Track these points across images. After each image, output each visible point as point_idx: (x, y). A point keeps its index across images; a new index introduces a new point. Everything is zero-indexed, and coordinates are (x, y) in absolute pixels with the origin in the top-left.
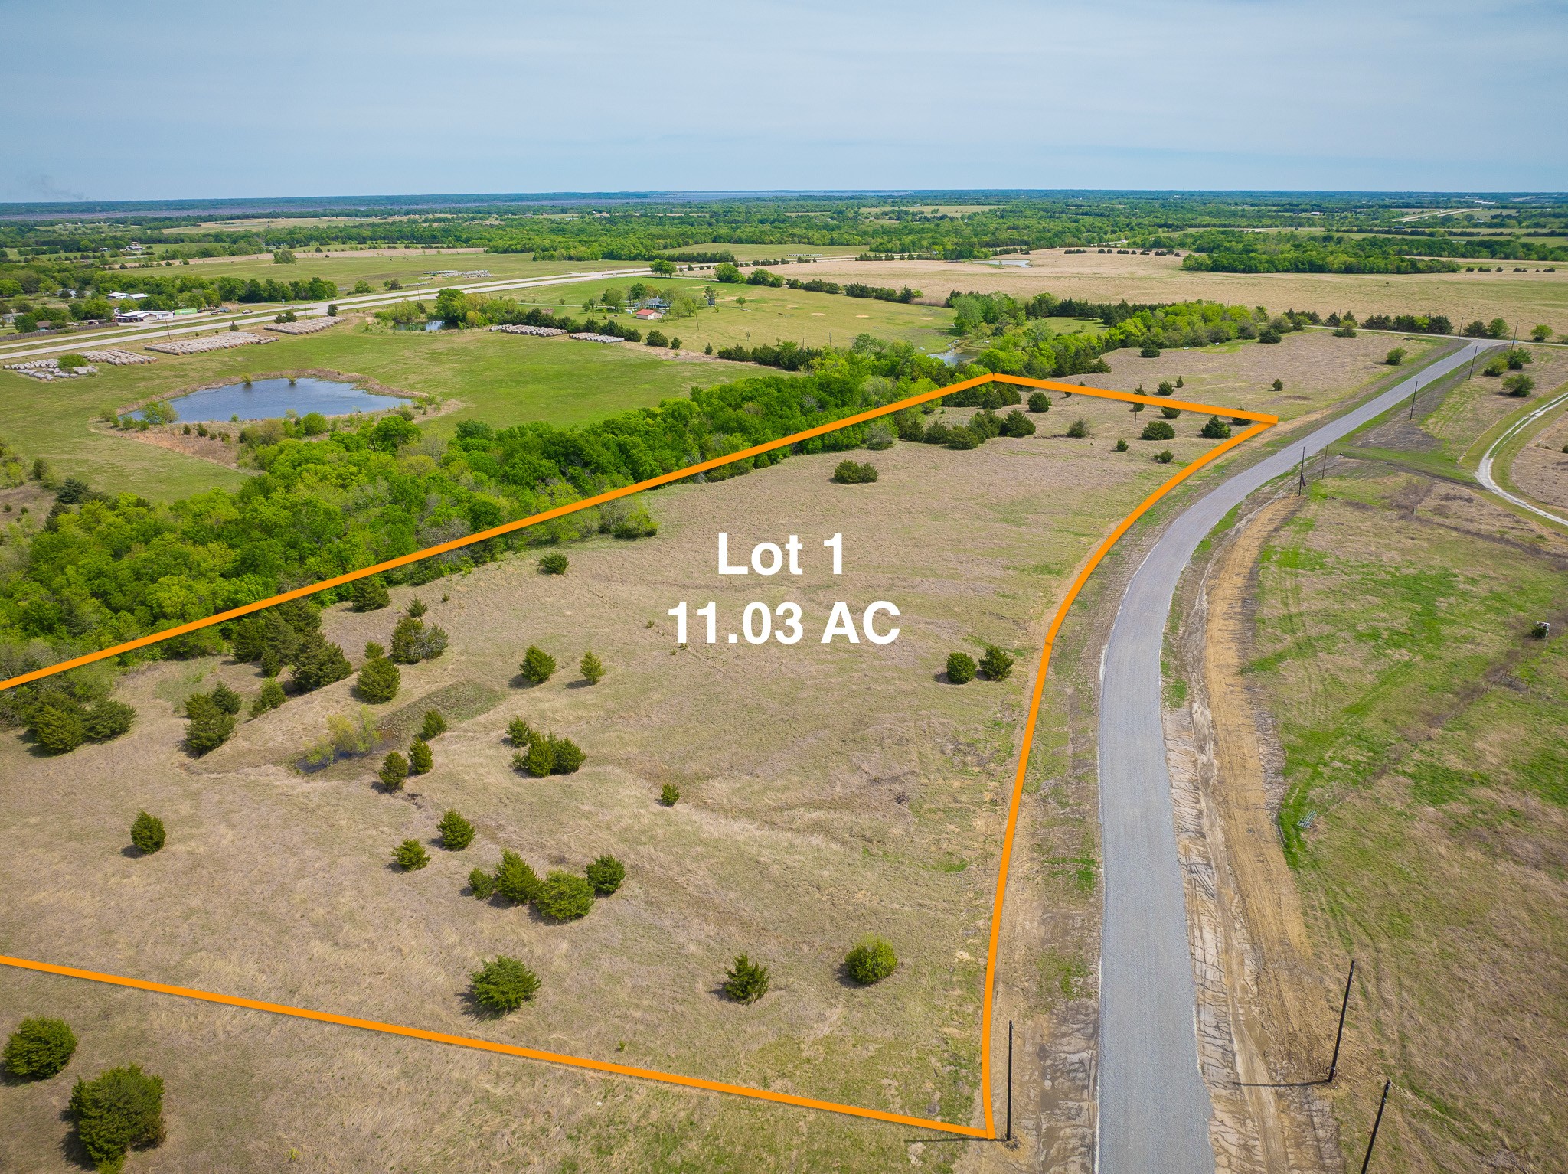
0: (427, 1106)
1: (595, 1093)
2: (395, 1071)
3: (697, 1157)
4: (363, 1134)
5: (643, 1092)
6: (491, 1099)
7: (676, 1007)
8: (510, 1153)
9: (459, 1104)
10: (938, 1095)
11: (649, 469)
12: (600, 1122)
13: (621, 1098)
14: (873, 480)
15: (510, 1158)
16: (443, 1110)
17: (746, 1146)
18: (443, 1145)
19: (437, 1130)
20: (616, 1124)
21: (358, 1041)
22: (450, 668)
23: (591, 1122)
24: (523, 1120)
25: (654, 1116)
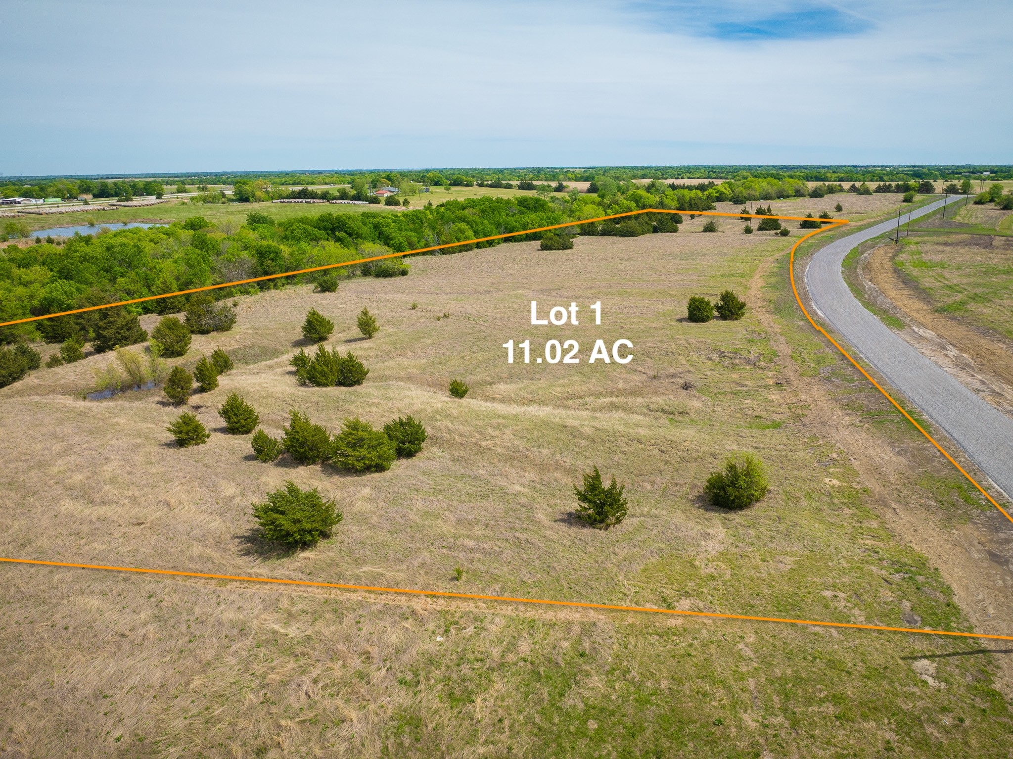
0: (184, 654)
1: (431, 627)
2: (143, 616)
3: (606, 697)
4: (79, 695)
5: (501, 622)
6: (281, 642)
7: (518, 535)
8: (311, 707)
9: (232, 649)
10: (906, 604)
11: (397, 242)
12: (445, 661)
13: (470, 630)
14: (571, 248)
15: (311, 715)
16: (208, 657)
17: (675, 679)
18: (205, 703)
19: (198, 681)
20: (469, 661)
21: (97, 587)
22: (238, 337)
23: (432, 661)
24: (330, 664)
25: (524, 647)
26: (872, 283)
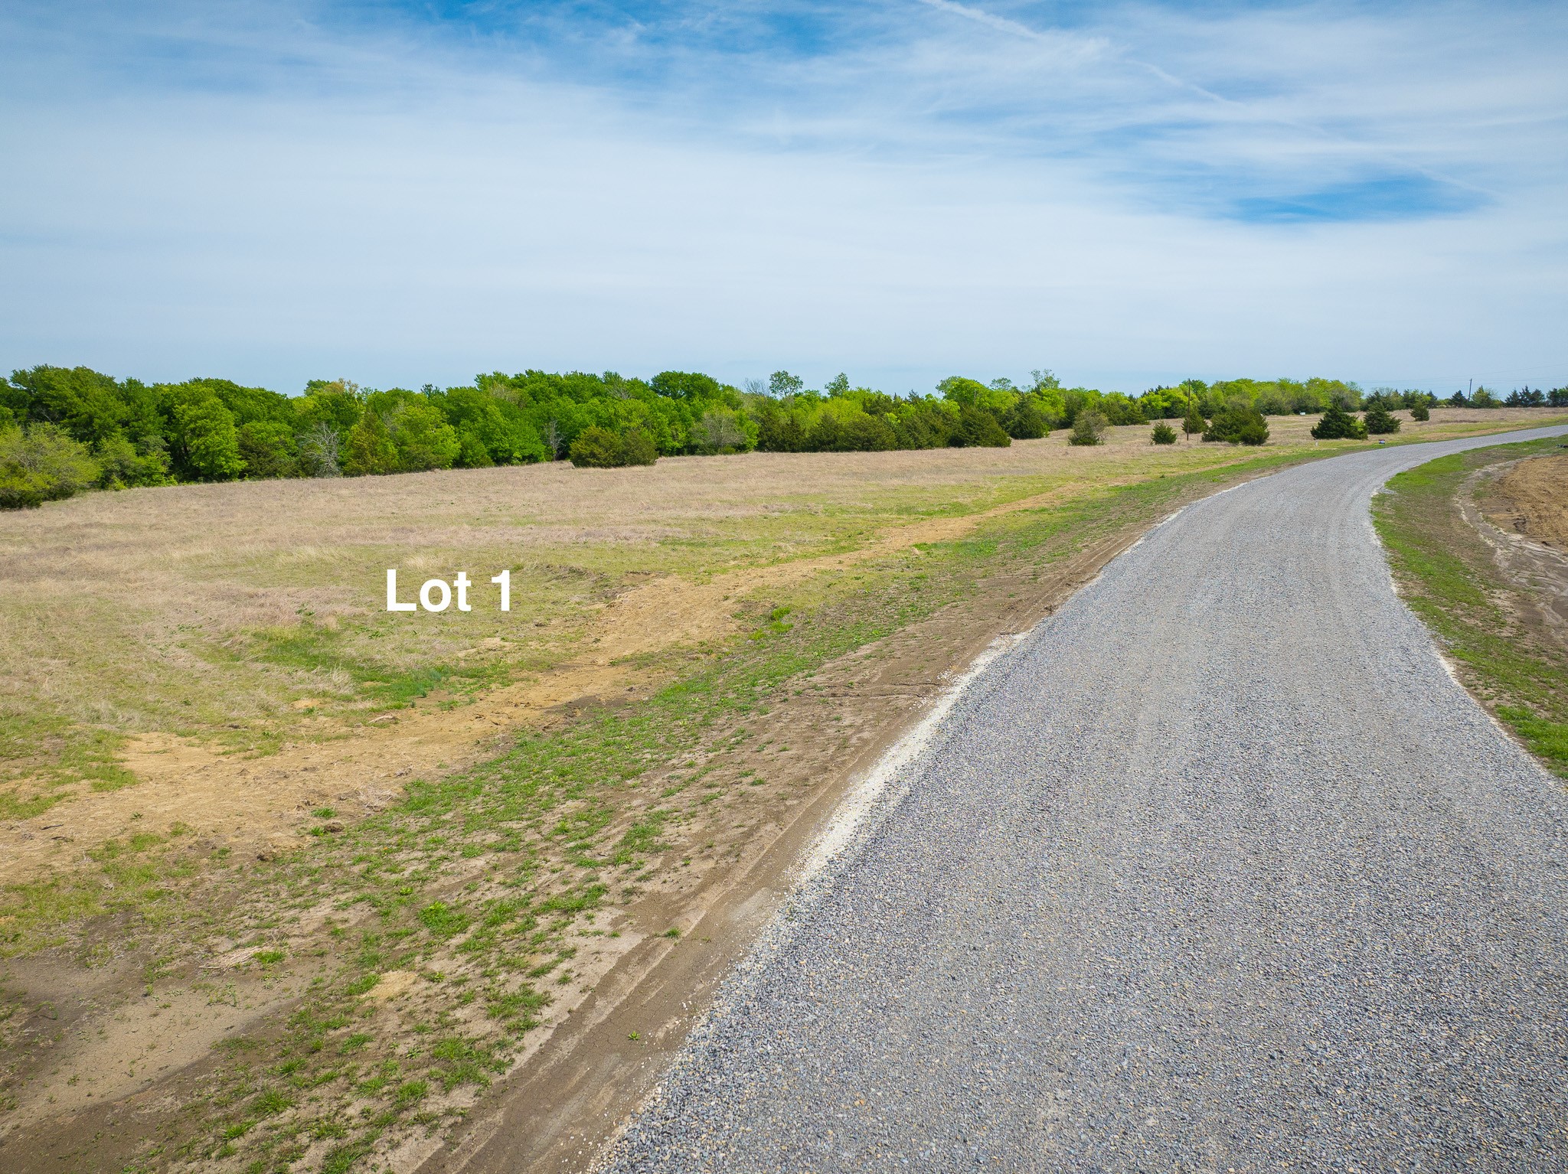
26: (1530, 536)
